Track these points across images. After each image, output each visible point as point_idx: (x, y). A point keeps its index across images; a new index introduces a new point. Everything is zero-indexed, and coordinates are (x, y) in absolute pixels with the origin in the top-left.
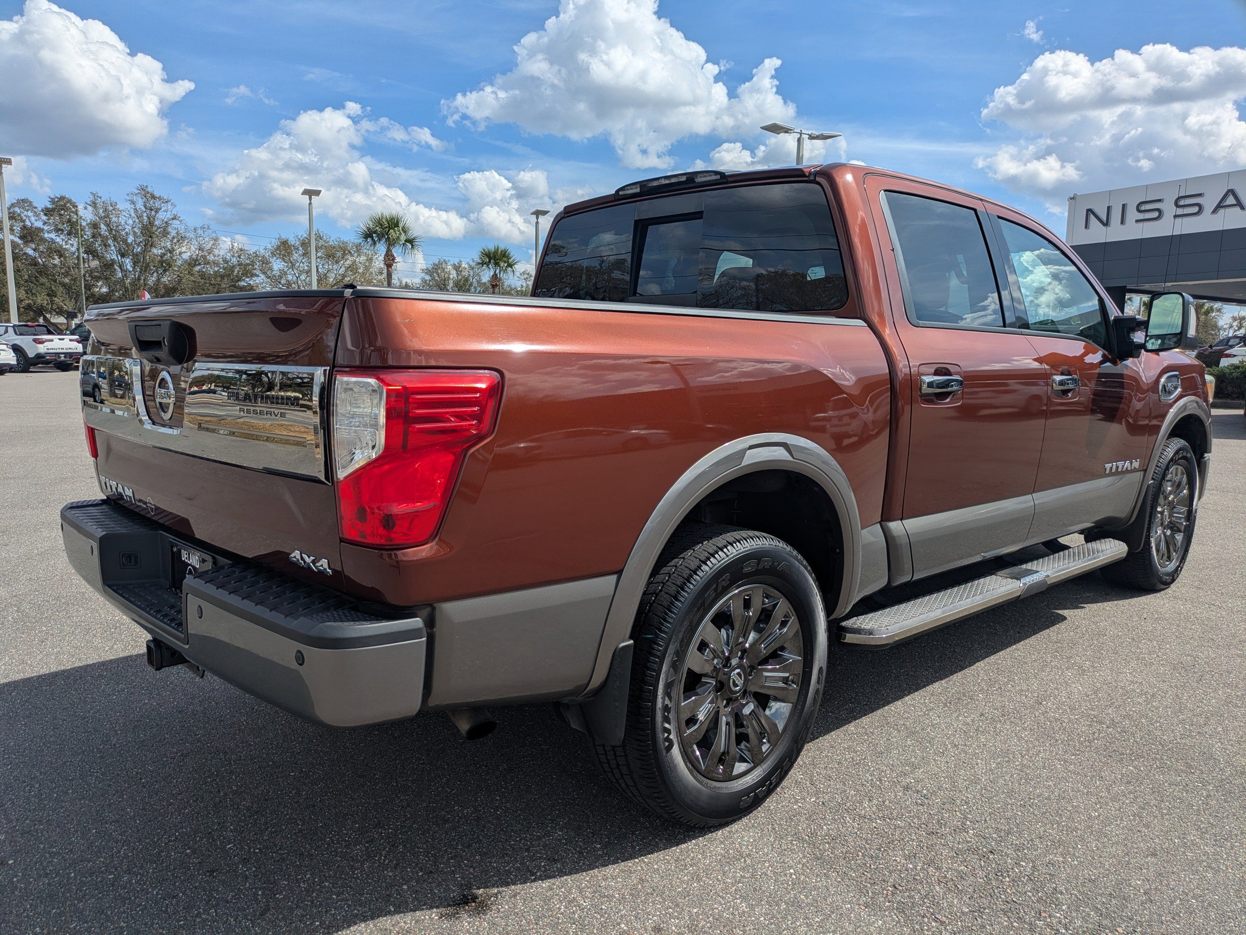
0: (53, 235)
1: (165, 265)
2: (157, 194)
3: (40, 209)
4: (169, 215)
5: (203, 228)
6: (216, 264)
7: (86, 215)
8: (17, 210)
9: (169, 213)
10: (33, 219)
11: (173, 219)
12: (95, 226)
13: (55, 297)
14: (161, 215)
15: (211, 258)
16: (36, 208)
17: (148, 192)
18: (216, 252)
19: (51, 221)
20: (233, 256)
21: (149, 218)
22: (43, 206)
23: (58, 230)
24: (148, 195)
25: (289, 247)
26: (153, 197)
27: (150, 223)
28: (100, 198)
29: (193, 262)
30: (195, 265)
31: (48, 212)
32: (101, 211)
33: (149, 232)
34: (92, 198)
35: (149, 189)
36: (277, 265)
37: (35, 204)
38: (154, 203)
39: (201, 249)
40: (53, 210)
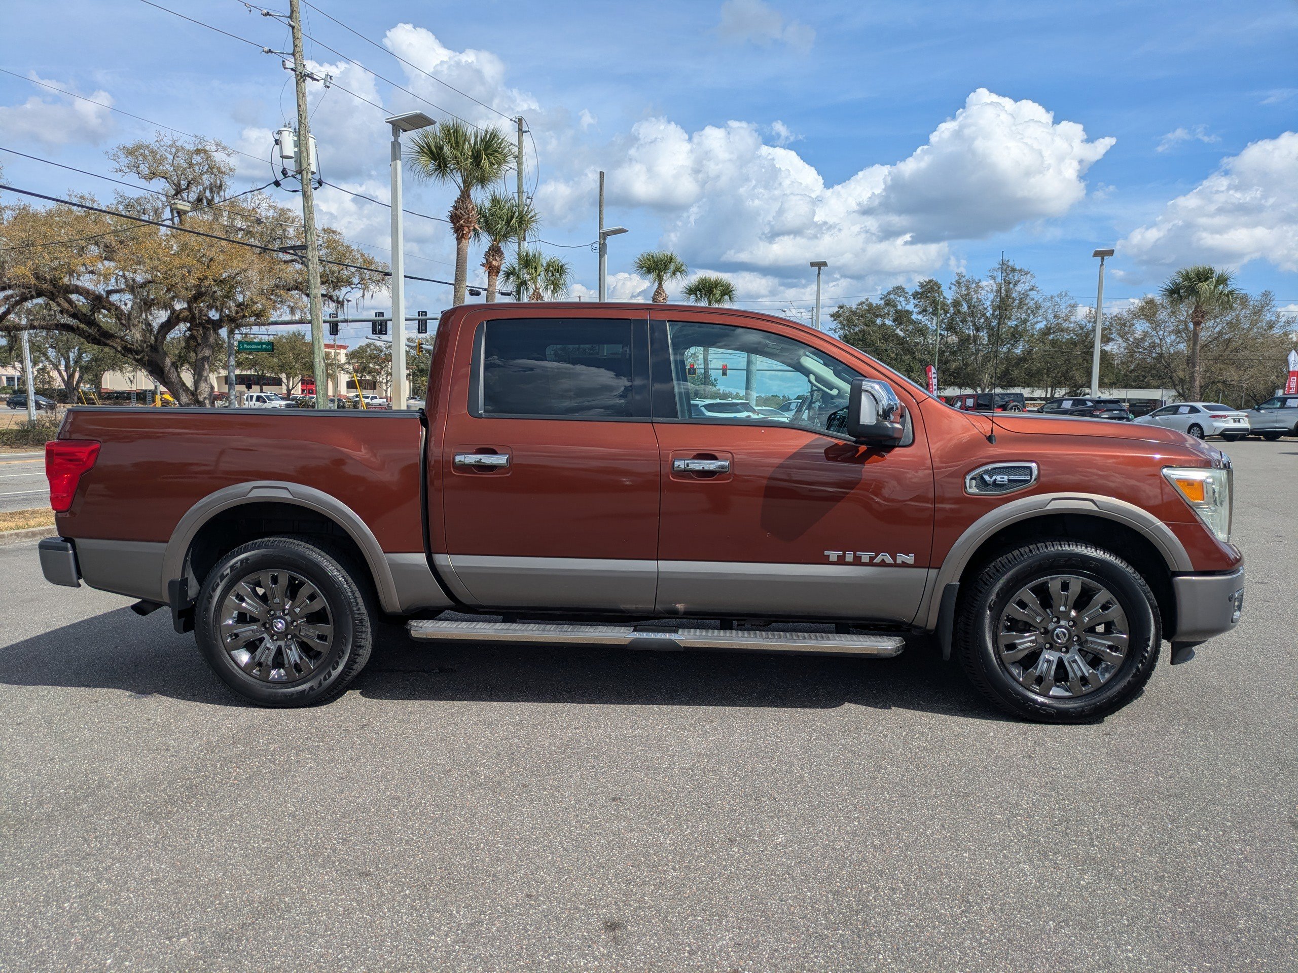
0: (920, 317)
1: (1016, 335)
2: (1018, 268)
3: (911, 294)
4: (1027, 287)
5: (1060, 295)
6: (1067, 330)
7: (949, 295)
8: (892, 296)
9: (1027, 284)
10: (904, 303)
11: (1030, 290)
12: (956, 304)
13: (912, 372)
14: (1020, 288)
15: (1065, 325)
16: (907, 293)
17: (1008, 266)
18: (1073, 319)
19: (921, 303)
20: (1089, 322)
21: (1007, 292)
22: (913, 291)
23: (924, 311)
24: (1006, 268)
25: (1156, 305)
26: (1013, 270)
27: (1007, 296)
28: (964, 277)
29: (1047, 331)
30: (1049, 334)
31: (915, 295)
32: (964, 289)
33: (1004, 305)
34: (957, 278)
35: (1011, 263)
36: (1141, 327)
37: (906, 290)
38: (1013, 276)
39: (1056, 316)
40: (922, 294)
